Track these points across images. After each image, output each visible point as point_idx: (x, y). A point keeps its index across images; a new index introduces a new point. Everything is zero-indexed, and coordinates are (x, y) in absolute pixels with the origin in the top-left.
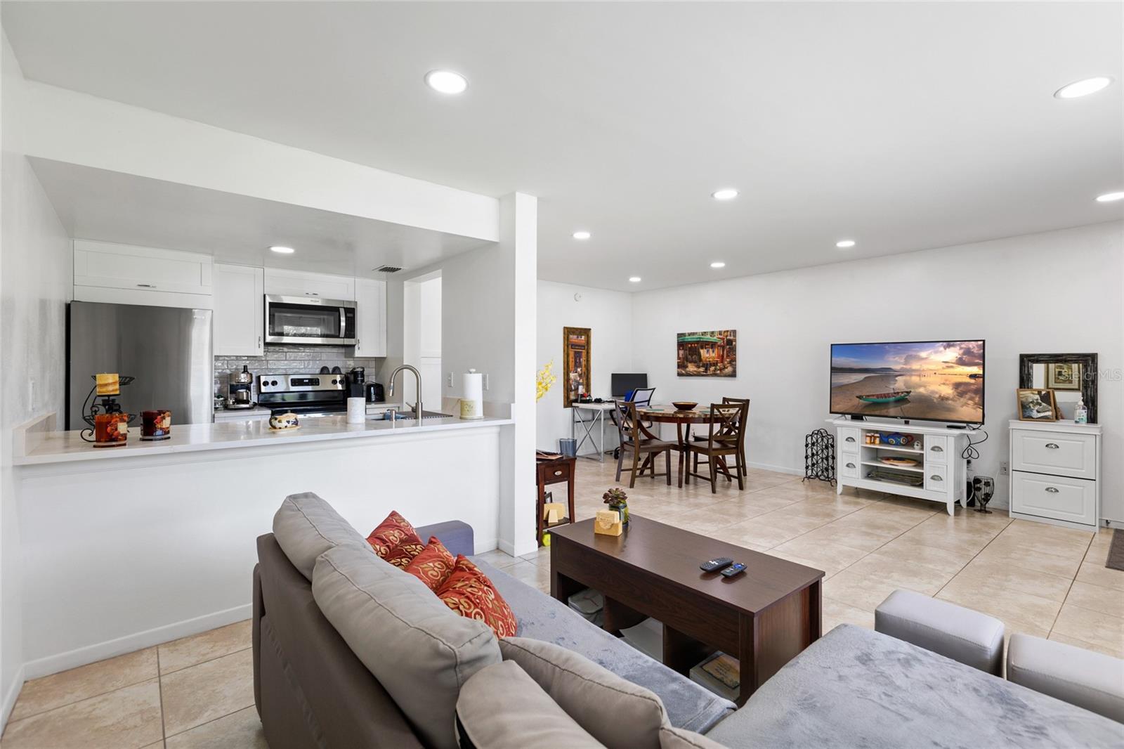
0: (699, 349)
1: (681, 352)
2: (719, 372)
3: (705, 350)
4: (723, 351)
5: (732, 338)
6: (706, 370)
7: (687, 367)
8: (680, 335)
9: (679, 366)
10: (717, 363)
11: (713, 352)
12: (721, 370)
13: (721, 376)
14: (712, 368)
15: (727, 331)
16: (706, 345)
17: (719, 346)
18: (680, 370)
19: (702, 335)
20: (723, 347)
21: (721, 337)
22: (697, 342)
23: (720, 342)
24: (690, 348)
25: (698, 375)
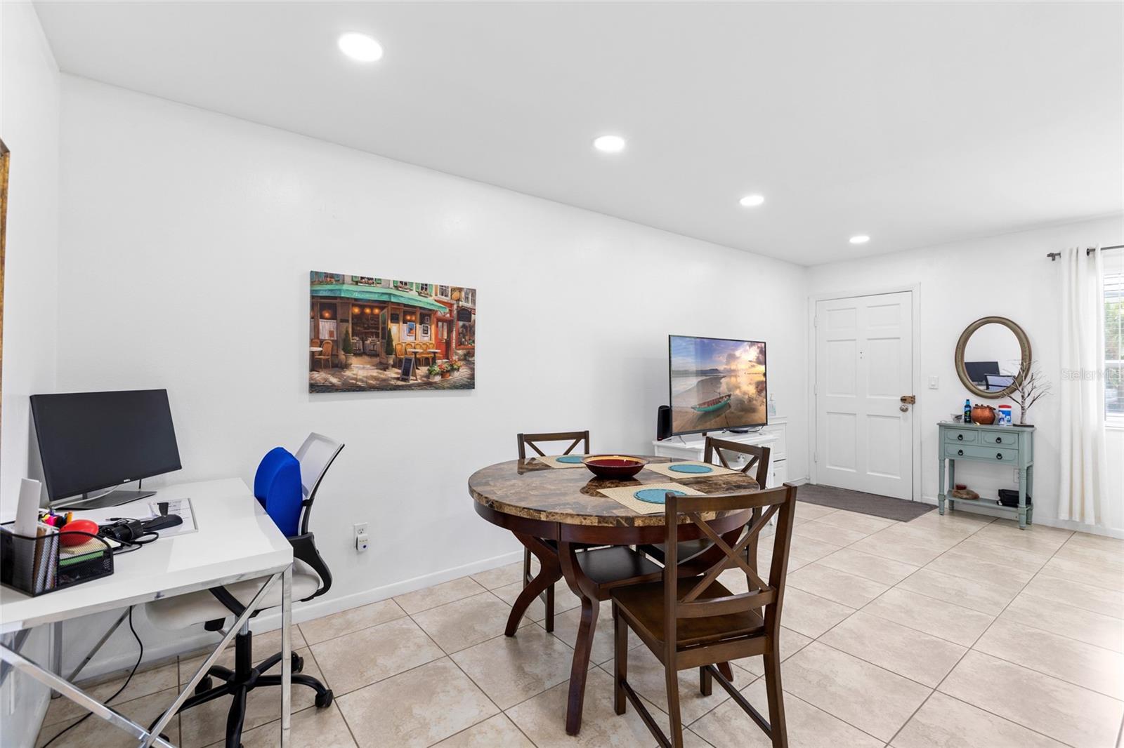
0: (385, 323)
1: (326, 327)
2: (438, 379)
3: (404, 327)
4: (450, 331)
5: (469, 305)
6: (406, 374)
7: (346, 366)
8: (317, 278)
9: (315, 364)
10: (434, 359)
11: (425, 332)
12: (443, 374)
13: (444, 388)
14: (423, 370)
15: (460, 290)
16: (406, 313)
17: (439, 320)
18: (320, 376)
19: (396, 288)
20: (450, 323)
21: (444, 299)
22: (382, 305)
23: (443, 312)
24: (355, 317)
25: (384, 386)
